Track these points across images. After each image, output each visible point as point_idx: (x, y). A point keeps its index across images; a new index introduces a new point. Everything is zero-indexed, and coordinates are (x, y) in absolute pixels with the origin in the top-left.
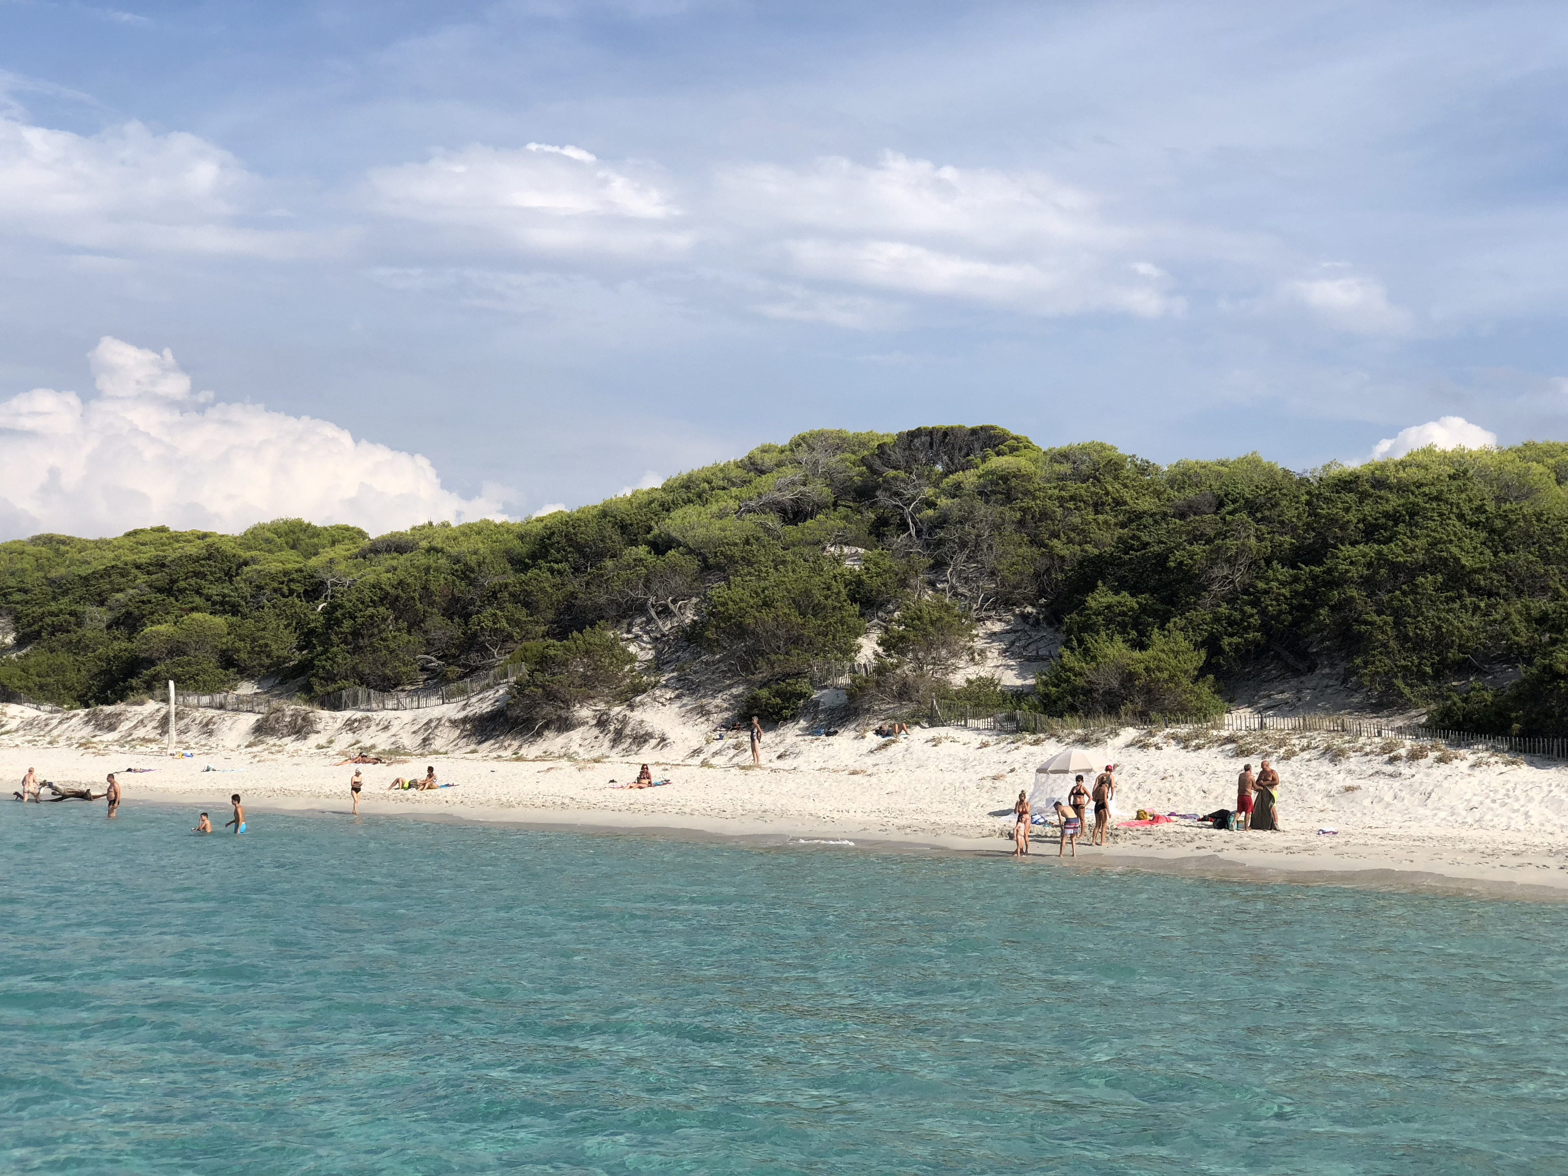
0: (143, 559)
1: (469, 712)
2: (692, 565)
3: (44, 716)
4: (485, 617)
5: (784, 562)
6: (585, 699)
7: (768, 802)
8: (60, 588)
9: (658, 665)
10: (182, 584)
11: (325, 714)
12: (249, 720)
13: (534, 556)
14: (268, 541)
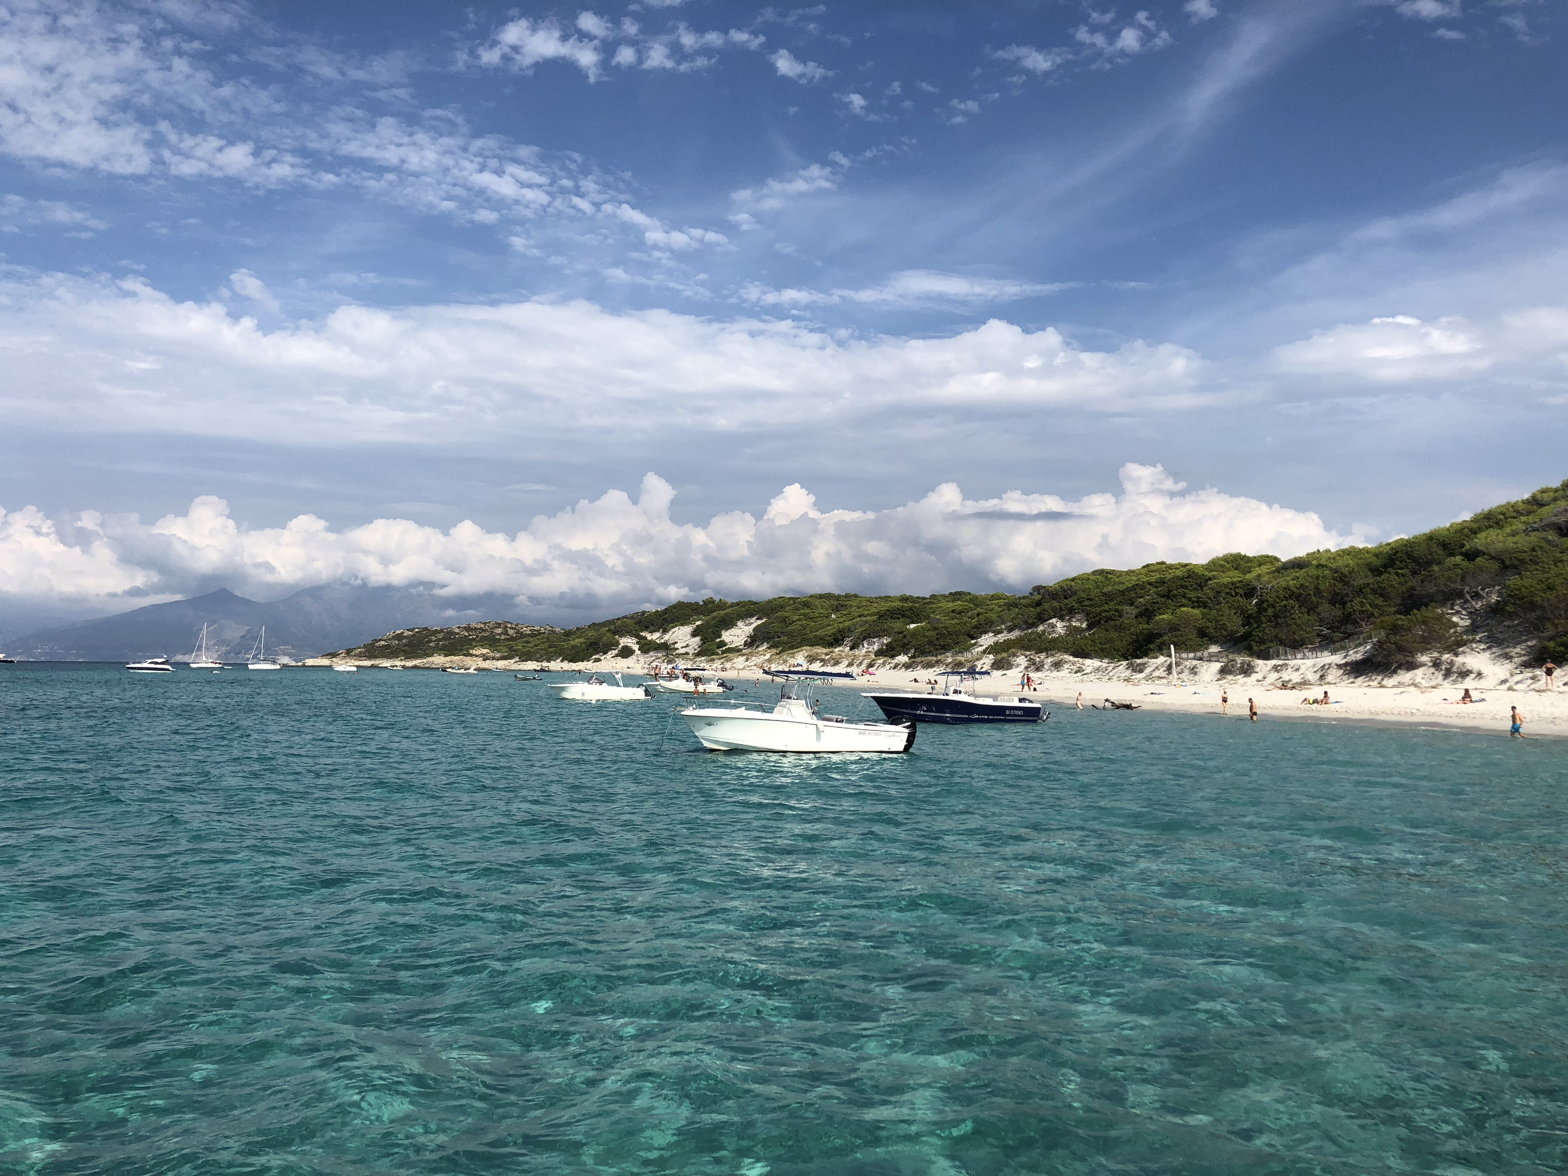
0: (1153, 579)
1: (1349, 659)
2: (1495, 566)
3: (1105, 665)
4: (1355, 604)
5: (1562, 561)
6: (1423, 651)
7: (1557, 712)
8: (1108, 597)
9: (1473, 629)
10: (1175, 592)
11: (1260, 663)
12: (1217, 666)
13: (1385, 566)
14: (1222, 566)
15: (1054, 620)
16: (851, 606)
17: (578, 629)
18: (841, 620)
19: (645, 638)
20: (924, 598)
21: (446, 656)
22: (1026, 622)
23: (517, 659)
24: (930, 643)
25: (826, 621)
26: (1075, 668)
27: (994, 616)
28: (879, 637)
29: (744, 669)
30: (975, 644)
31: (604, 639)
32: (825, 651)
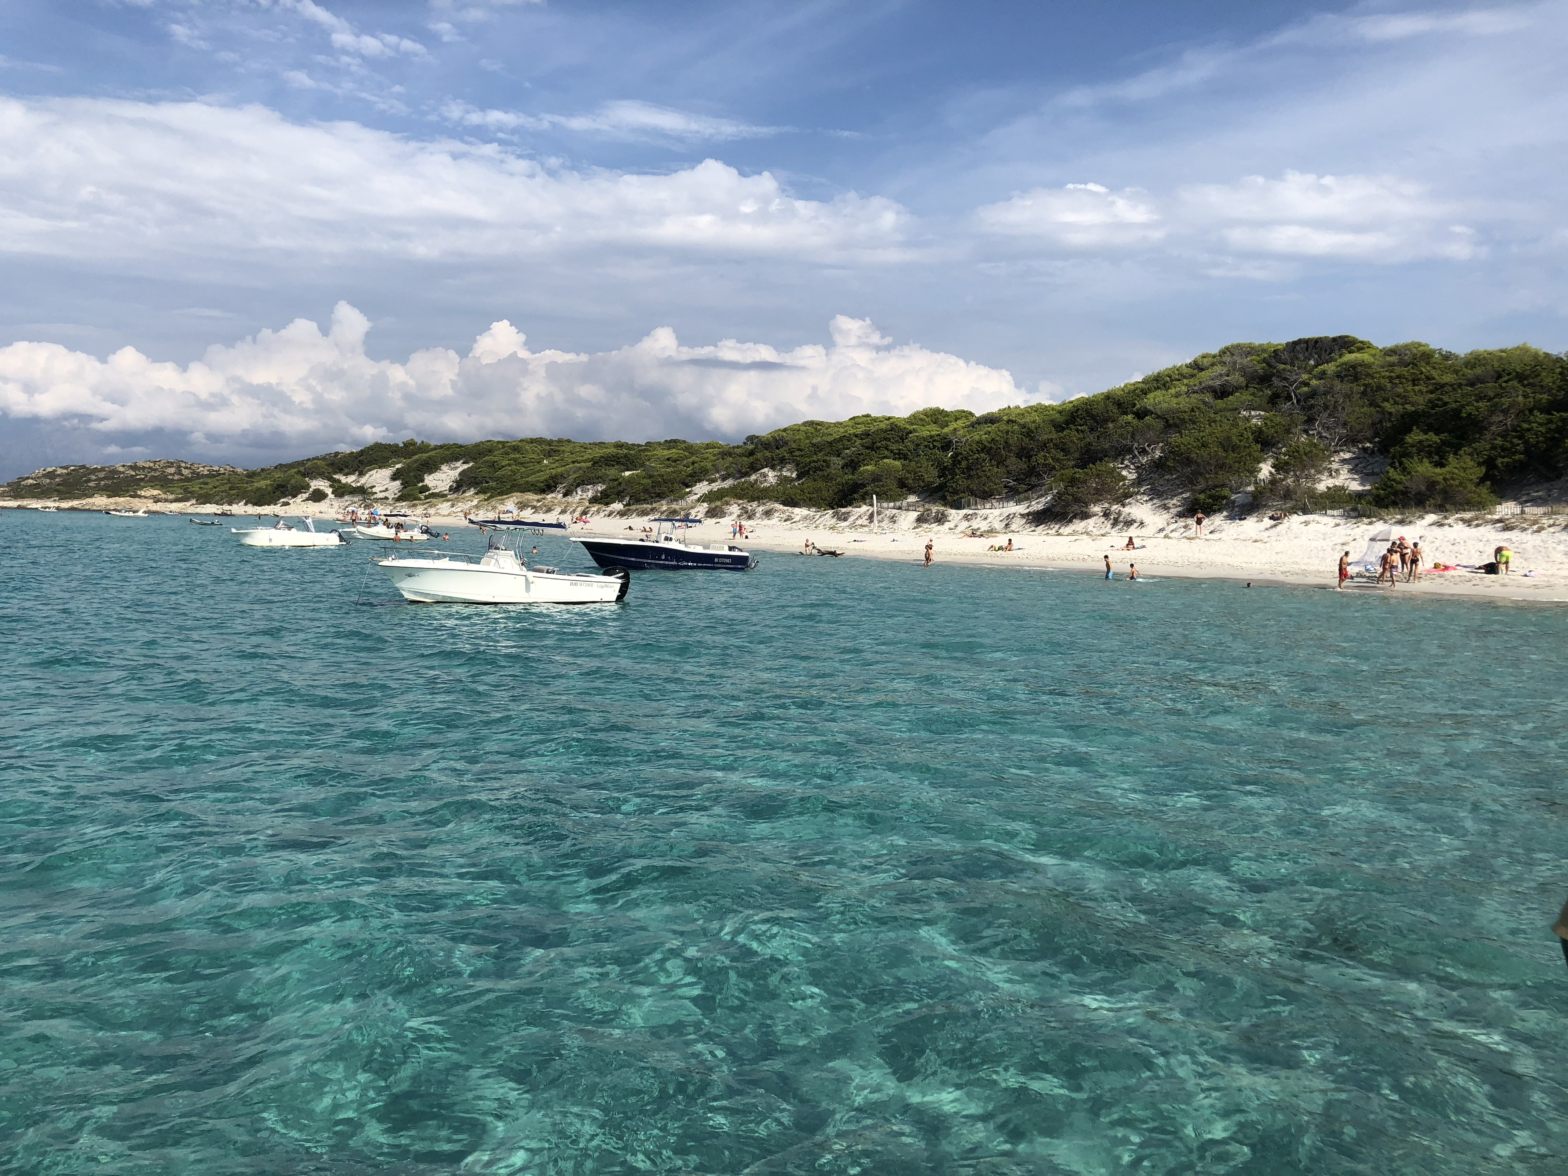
0: (859, 432)
1: (1031, 509)
2: (1160, 424)
3: (812, 514)
4: (1040, 458)
5: (1215, 421)
6: (1097, 501)
7: (1203, 558)
8: (818, 448)
9: (1139, 482)
10: (878, 444)
11: (953, 511)
12: (914, 515)
13: (1067, 423)
14: (921, 420)
15: (766, 470)
16: (564, 451)
17: (263, 470)
18: (554, 466)
19: (339, 481)
20: (639, 445)
21: (109, 497)
22: (740, 471)
23: (194, 501)
24: (645, 491)
25: (537, 467)
26: (784, 516)
27: (709, 465)
28: (594, 484)
29: (449, 515)
30: (690, 492)
31: (293, 481)
32: (536, 497)
